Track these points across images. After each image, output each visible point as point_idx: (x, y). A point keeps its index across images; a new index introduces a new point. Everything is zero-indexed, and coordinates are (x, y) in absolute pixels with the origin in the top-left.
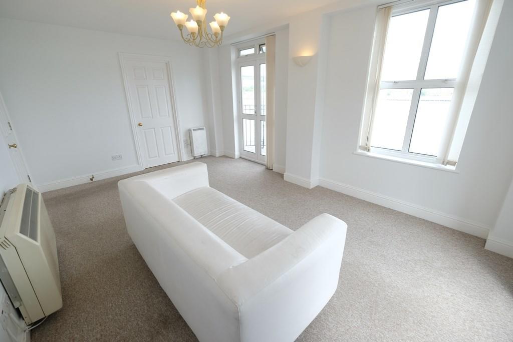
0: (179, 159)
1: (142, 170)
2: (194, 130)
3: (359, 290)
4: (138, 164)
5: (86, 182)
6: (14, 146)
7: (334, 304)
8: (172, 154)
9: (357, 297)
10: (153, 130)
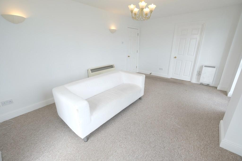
0: (190, 81)
1: (169, 78)
2: (205, 66)
3: (87, 158)
4: (168, 74)
5: (148, 74)
6: (128, 56)
7: (82, 144)
8: (188, 76)
9: (82, 156)
10: (181, 61)
